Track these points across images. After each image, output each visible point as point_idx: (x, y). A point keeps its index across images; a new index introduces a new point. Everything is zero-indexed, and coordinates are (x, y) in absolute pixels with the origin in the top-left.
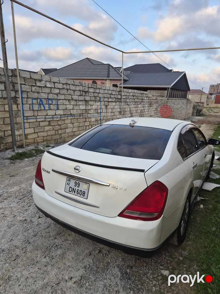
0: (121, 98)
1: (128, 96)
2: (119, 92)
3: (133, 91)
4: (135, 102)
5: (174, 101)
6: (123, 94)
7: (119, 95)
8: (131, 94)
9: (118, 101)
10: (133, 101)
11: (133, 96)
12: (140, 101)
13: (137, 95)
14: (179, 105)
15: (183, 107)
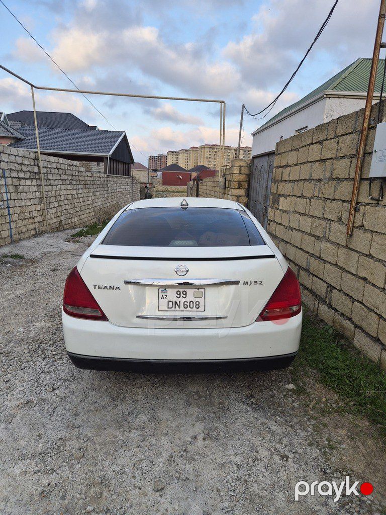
0: (39, 173)
1: (50, 168)
2: (34, 159)
3: (56, 159)
4: (62, 180)
5: (116, 179)
6: (42, 164)
7: (35, 165)
8: (54, 165)
9: (34, 178)
10: (59, 178)
11: (58, 169)
12: (69, 178)
13: (63, 166)
14: (123, 187)
15: (129, 189)
